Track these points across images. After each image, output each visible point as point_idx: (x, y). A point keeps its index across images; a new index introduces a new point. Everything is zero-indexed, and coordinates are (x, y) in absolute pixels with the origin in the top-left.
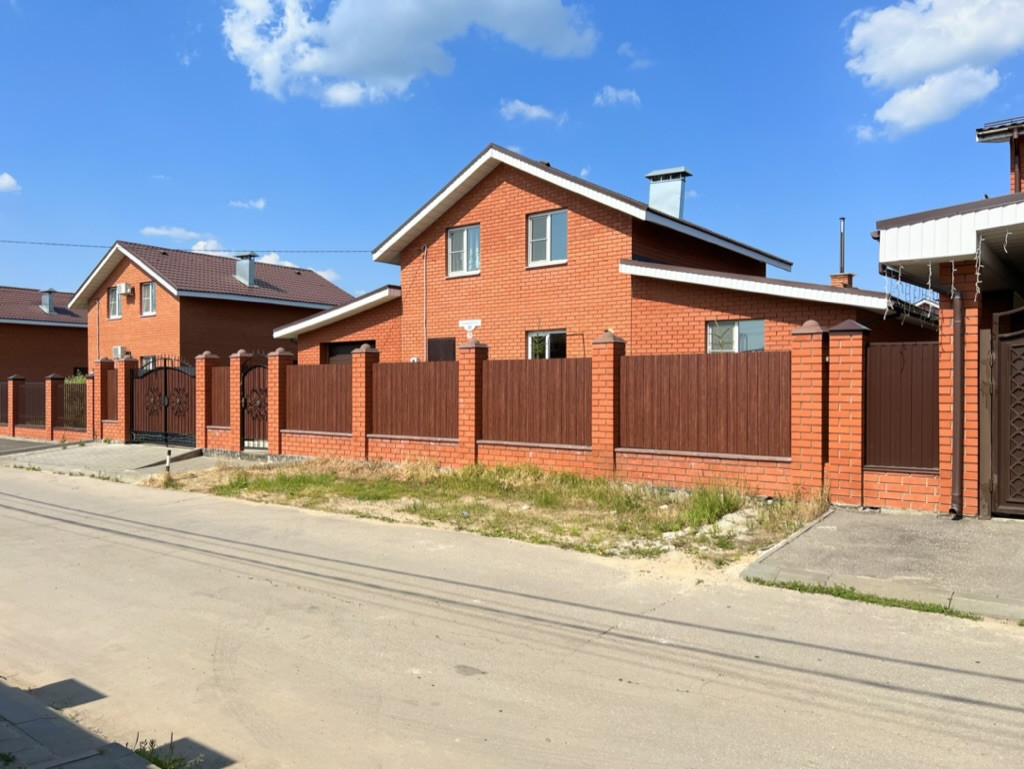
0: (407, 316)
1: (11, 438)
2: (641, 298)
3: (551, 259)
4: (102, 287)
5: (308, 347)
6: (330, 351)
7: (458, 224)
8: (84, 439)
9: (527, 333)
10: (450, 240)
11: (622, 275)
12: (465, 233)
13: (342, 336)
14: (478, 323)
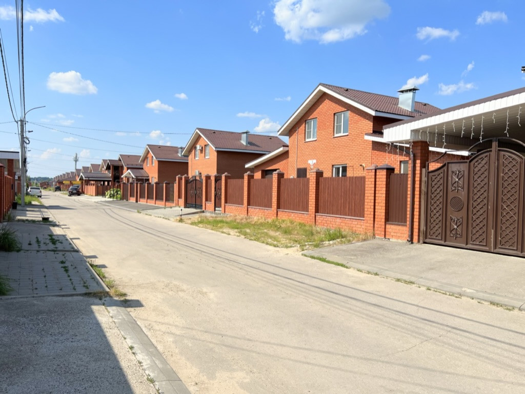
0: (290, 159)
1: (154, 205)
2: (376, 150)
3: (343, 133)
4: (193, 147)
5: (257, 172)
6: (266, 173)
7: (310, 118)
8: (172, 206)
9: (333, 166)
10: (307, 125)
11: (365, 140)
12: (312, 122)
13: (268, 167)
14: (315, 161)
